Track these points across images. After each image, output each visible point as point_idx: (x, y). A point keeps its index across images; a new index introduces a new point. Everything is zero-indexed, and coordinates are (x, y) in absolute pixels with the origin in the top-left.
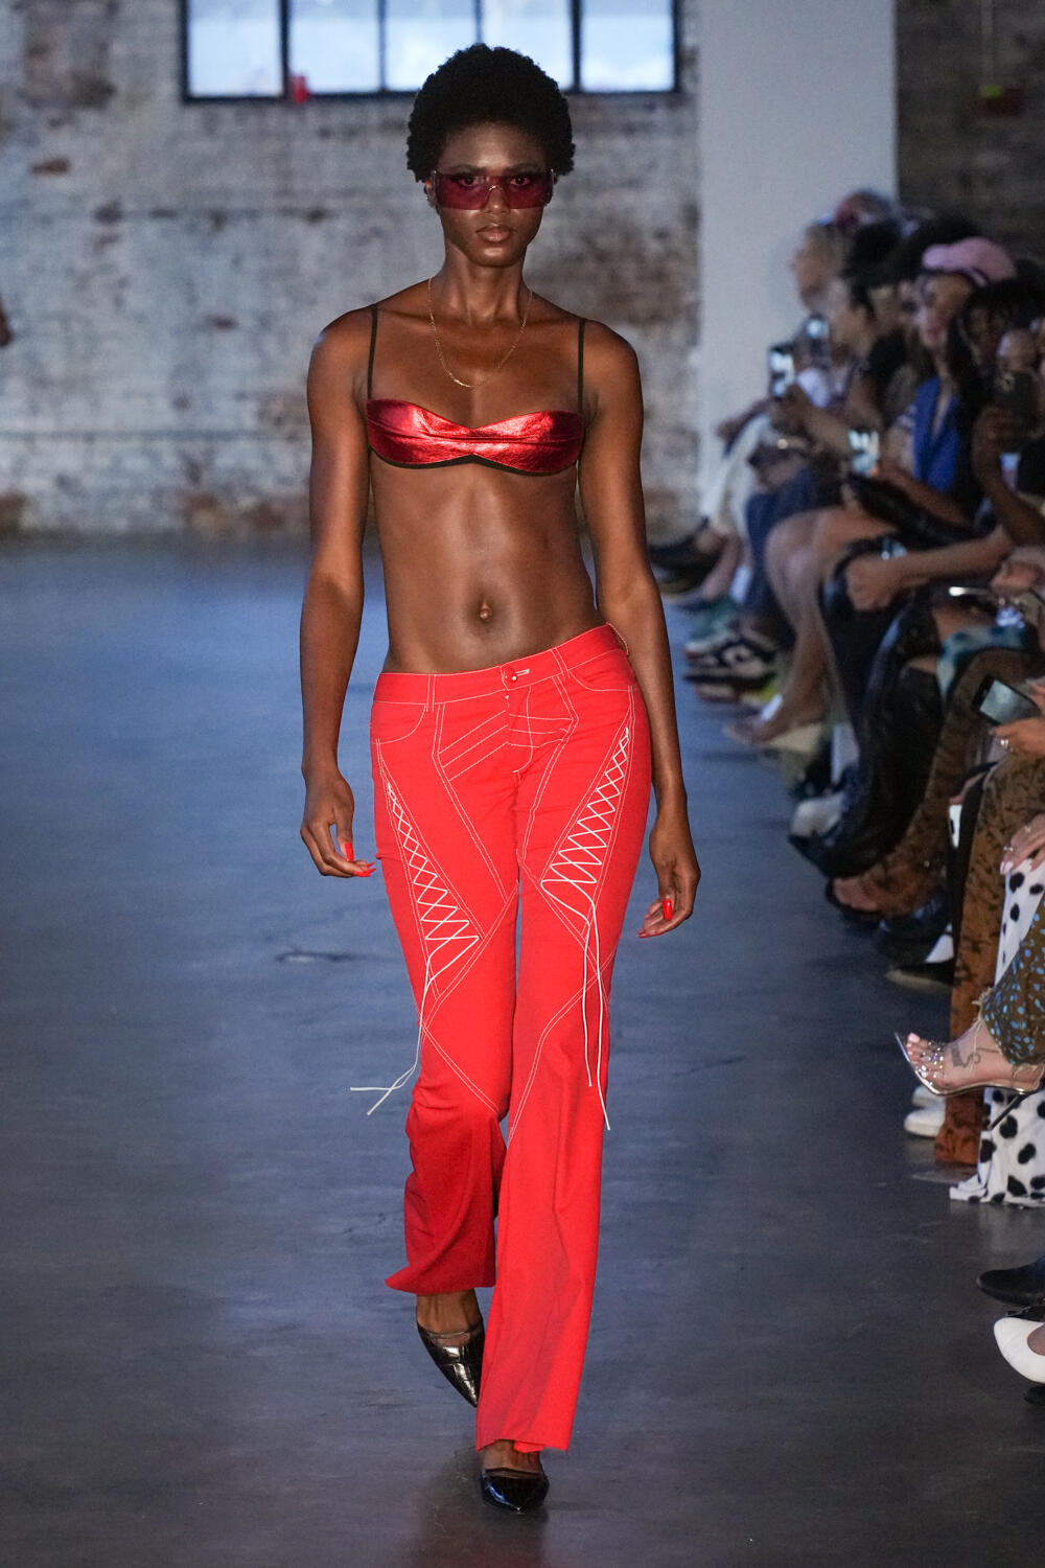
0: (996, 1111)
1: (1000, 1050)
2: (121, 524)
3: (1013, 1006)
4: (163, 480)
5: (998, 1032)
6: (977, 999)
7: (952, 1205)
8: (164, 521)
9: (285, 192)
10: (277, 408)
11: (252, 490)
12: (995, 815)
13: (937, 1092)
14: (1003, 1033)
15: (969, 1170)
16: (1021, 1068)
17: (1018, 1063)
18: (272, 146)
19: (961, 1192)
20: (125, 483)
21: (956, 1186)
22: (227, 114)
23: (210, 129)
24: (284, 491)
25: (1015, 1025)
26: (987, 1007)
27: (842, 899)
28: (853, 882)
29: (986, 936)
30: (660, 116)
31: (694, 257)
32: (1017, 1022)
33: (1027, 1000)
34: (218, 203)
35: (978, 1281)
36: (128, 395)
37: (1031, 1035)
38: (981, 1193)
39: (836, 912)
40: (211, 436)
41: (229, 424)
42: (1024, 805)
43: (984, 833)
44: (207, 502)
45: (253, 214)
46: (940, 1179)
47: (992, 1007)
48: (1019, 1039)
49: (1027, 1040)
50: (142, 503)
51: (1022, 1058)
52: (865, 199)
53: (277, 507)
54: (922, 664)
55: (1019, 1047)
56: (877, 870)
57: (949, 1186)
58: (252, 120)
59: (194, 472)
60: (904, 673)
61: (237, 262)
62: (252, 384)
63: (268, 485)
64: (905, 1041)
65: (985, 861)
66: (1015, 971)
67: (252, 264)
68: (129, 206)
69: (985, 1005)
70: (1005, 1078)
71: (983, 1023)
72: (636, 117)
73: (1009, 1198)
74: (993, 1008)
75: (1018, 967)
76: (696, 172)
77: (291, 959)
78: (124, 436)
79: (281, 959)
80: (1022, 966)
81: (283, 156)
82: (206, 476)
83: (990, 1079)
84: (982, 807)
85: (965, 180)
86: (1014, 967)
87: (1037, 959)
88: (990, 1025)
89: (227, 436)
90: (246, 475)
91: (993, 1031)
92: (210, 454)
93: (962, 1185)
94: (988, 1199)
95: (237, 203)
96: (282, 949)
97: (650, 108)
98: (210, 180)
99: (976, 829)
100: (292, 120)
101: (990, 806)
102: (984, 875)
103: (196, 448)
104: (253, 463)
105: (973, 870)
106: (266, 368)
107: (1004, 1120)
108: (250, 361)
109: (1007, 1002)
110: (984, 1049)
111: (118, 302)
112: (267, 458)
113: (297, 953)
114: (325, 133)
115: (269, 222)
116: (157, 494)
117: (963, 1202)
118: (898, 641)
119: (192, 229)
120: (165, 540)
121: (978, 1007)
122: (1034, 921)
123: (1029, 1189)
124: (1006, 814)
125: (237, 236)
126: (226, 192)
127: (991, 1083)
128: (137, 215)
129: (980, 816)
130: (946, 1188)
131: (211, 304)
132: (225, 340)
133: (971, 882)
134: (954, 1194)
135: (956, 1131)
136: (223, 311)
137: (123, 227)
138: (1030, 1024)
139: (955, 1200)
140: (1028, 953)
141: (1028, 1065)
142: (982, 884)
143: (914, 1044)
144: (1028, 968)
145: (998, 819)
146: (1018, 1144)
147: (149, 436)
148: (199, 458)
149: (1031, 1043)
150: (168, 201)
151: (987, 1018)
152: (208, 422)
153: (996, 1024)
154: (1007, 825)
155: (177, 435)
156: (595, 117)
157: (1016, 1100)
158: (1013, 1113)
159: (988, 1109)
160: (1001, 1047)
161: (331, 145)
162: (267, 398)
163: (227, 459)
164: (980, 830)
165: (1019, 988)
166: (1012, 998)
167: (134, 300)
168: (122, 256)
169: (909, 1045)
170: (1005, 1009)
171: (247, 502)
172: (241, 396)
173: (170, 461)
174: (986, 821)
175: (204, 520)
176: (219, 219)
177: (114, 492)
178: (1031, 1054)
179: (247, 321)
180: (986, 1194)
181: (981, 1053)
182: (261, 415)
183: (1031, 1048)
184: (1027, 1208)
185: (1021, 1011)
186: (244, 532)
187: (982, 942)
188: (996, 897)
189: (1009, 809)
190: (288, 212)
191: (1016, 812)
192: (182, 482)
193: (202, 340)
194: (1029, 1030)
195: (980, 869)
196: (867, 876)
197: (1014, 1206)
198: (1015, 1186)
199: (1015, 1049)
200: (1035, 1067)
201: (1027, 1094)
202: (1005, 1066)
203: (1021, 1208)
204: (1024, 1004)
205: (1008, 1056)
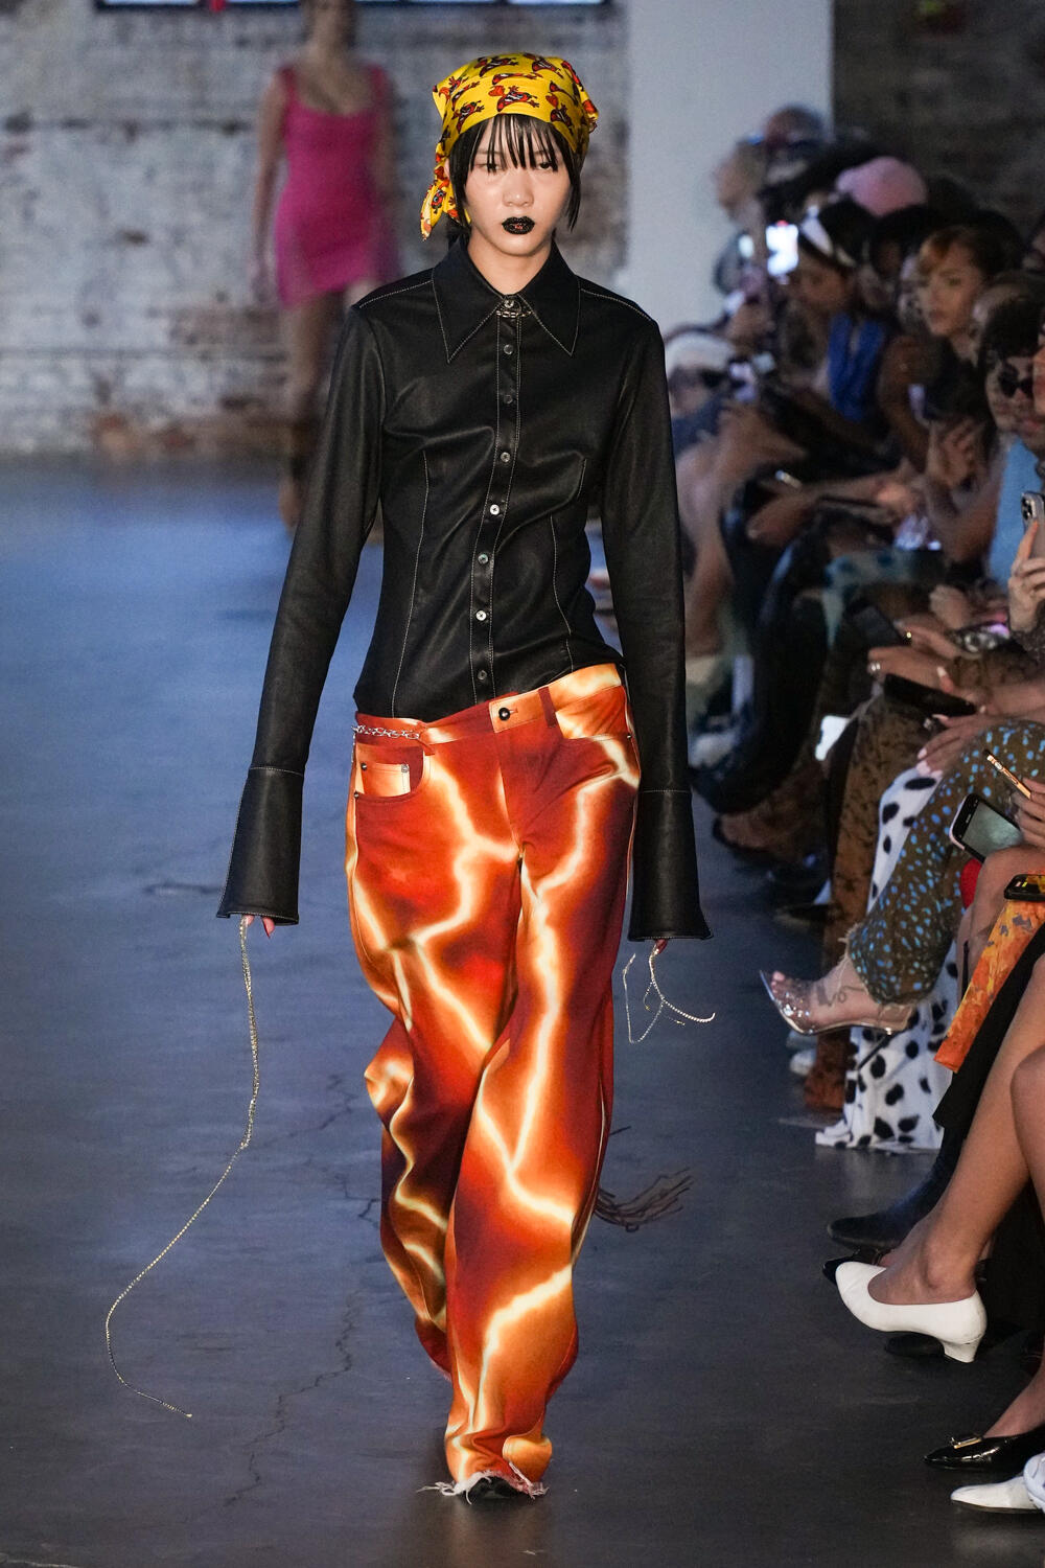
0: (864, 1050)
1: (866, 990)
2: (28, 444)
3: (879, 944)
4: (73, 400)
5: (865, 970)
6: (843, 936)
7: (819, 1152)
8: (73, 441)
9: (202, 103)
10: (189, 326)
11: (162, 411)
12: (871, 749)
13: (802, 1031)
14: (870, 972)
15: (837, 1115)
16: (888, 1008)
17: (885, 1002)
18: (186, 57)
19: (827, 1138)
20: (31, 402)
21: (823, 1131)
22: (141, 22)
23: (123, 37)
24: (196, 412)
25: (881, 964)
26: (854, 945)
27: (730, 836)
28: (741, 820)
29: (859, 873)
30: (589, 29)
31: (623, 174)
32: (883, 960)
33: (892, 937)
34: (134, 114)
35: (829, 1230)
36: (38, 310)
37: (897, 975)
38: (846, 1138)
39: (722, 849)
40: (120, 354)
41: (140, 342)
42: (901, 739)
43: (860, 768)
44: (116, 422)
45: (167, 125)
46: (807, 1123)
47: (857, 945)
48: (884, 977)
49: (893, 979)
50: (49, 423)
51: (889, 998)
52: (795, 116)
53: (189, 430)
54: (811, 594)
55: (884, 986)
56: (764, 806)
57: (816, 1130)
58: (167, 29)
59: (103, 390)
60: (797, 603)
61: (150, 174)
62: (165, 302)
63: (180, 405)
64: (770, 980)
65: (861, 796)
66: (882, 907)
67: (164, 177)
68: (38, 116)
69: (851, 942)
70: (873, 1017)
71: (849, 961)
72: (564, 30)
73: (875, 1140)
74: (860, 947)
75: (884, 902)
76: (625, 87)
77: (161, 892)
78: (32, 353)
79: (150, 890)
80: (888, 902)
81: (196, 67)
82: (115, 397)
83: (857, 1019)
84: (858, 740)
85: (903, 98)
86: (881, 902)
87: (904, 895)
88: (857, 963)
89: (138, 355)
90: (158, 394)
91: (859, 969)
92: (120, 373)
93: (829, 1130)
94: (854, 1144)
95: (150, 114)
96: (151, 881)
97: (579, 20)
98: (125, 90)
99: (851, 764)
100: (208, 30)
101: (867, 740)
102: (858, 810)
103: (105, 366)
104: (164, 382)
105: (848, 806)
106: (179, 285)
107: (873, 1059)
108: (162, 278)
109: (874, 940)
110: (850, 988)
111: (28, 215)
112: (180, 379)
113: (167, 885)
114: (242, 43)
115: (184, 134)
116: (66, 414)
117: (828, 1147)
118: (791, 570)
119: (103, 140)
120: (73, 460)
121: (844, 945)
122: (901, 857)
123: (897, 1132)
124: (881, 748)
125: (150, 148)
126: (140, 102)
127: (858, 1023)
128: (50, 125)
129: (855, 750)
130: (811, 1133)
131: (123, 218)
132: (137, 256)
133: (845, 817)
134: (820, 1139)
135: (825, 1073)
136: (136, 226)
137: (33, 138)
138: (896, 962)
139: (821, 1146)
140: (894, 890)
141: (895, 1005)
142: (857, 820)
143: (778, 982)
144: (894, 904)
145: (874, 753)
146: (885, 1085)
147: (59, 353)
148: (110, 378)
149: (897, 982)
150: (80, 111)
151: (854, 956)
152: (118, 340)
153: (863, 961)
154: (883, 759)
155: (88, 353)
156: (522, 29)
157: (885, 1040)
158: (883, 1052)
159: (855, 1049)
160: (868, 986)
161: (247, 55)
162: (179, 315)
163: (138, 379)
164: (856, 764)
165: (885, 925)
166: (878, 936)
167: (44, 213)
168: (30, 167)
169: (774, 983)
170: (872, 947)
171: (157, 423)
172: (152, 313)
173: (79, 379)
174: (863, 757)
175: (114, 442)
176: (132, 130)
177: (21, 412)
178: (898, 994)
179: (159, 236)
180: (852, 1139)
181: (848, 991)
182: (174, 333)
183: (898, 987)
184: (894, 1154)
185: (887, 948)
186: (155, 454)
187: (857, 880)
188: (870, 834)
189: (886, 744)
190: (204, 125)
191: (895, 747)
192: (91, 401)
193: (112, 256)
194: (895, 970)
195: (856, 807)
196: (755, 813)
197: (879, 1152)
198: (882, 1128)
199: (881, 988)
200: (902, 1007)
201: (895, 1034)
202: (871, 1006)
203: (888, 1154)
204: (891, 942)
205: (875, 995)
